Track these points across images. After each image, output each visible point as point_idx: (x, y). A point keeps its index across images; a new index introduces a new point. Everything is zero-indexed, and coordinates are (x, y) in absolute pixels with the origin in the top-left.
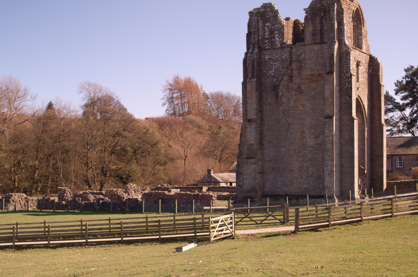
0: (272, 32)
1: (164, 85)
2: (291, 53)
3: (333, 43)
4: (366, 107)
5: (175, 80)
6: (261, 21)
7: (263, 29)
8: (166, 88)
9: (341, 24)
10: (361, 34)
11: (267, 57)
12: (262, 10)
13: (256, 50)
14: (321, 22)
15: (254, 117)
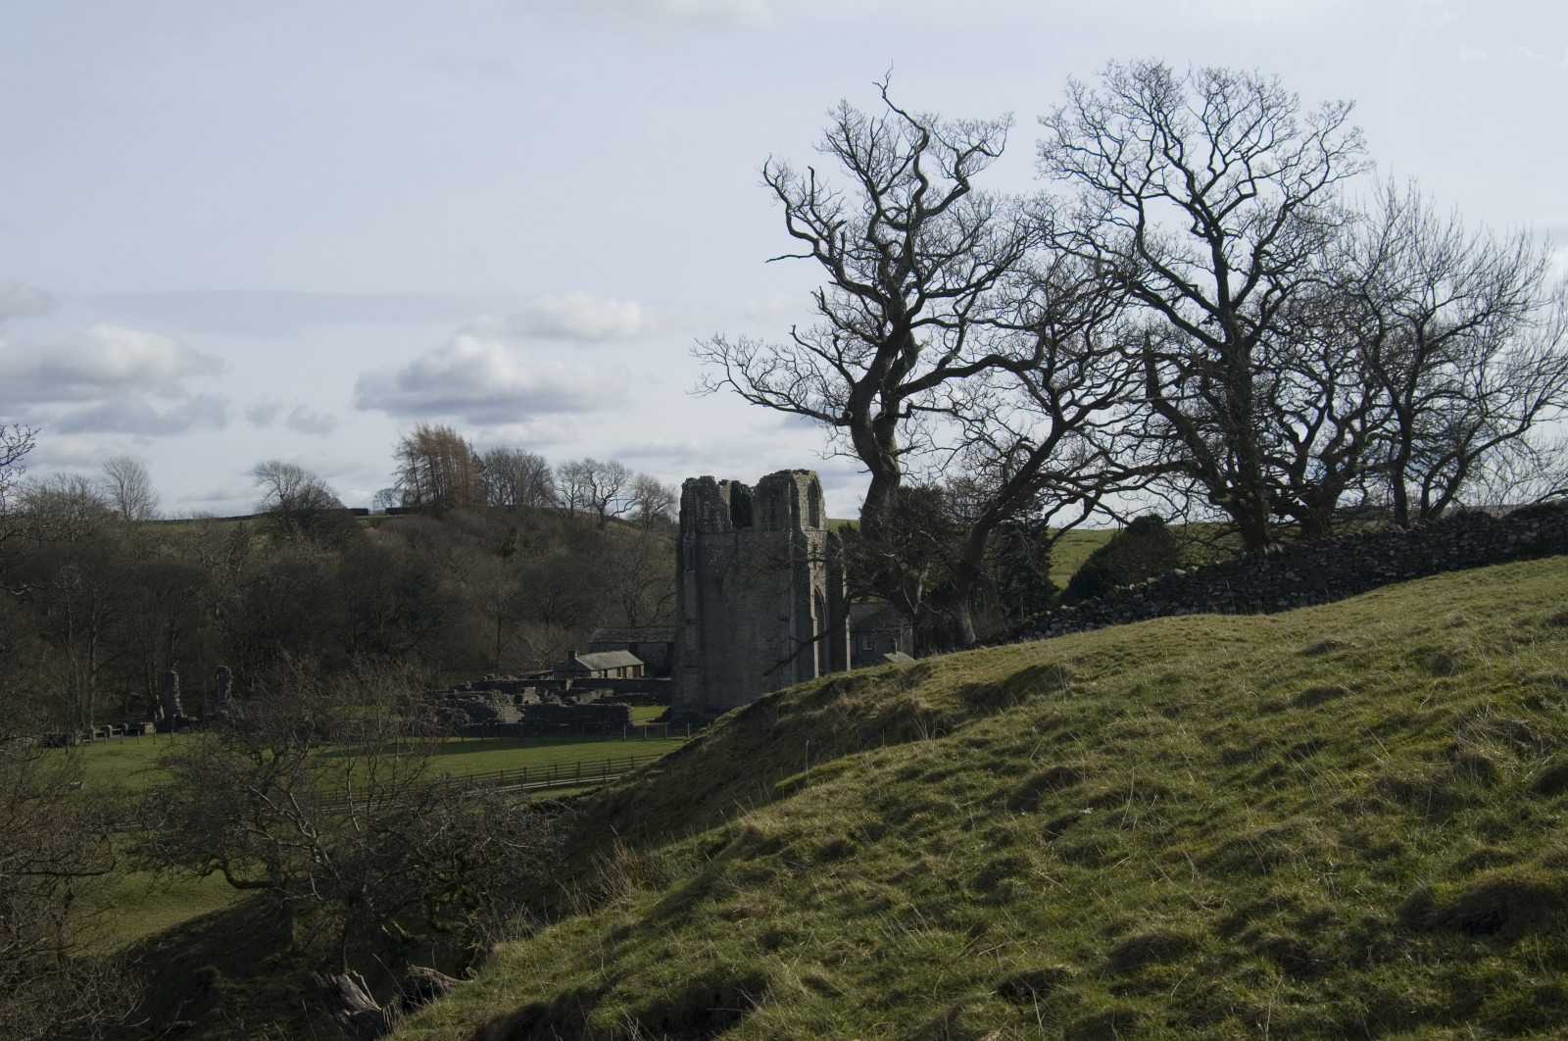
0: (712, 513)
1: (397, 445)
2: (736, 538)
3: (788, 531)
4: (824, 594)
5: (421, 436)
6: (698, 500)
7: (702, 508)
8: (401, 450)
9: (796, 508)
10: (817, 509)
11: (707, 543)
12: (699, 484)
13: (693, 536)
14: (772, 505)
15: (693, 616)
